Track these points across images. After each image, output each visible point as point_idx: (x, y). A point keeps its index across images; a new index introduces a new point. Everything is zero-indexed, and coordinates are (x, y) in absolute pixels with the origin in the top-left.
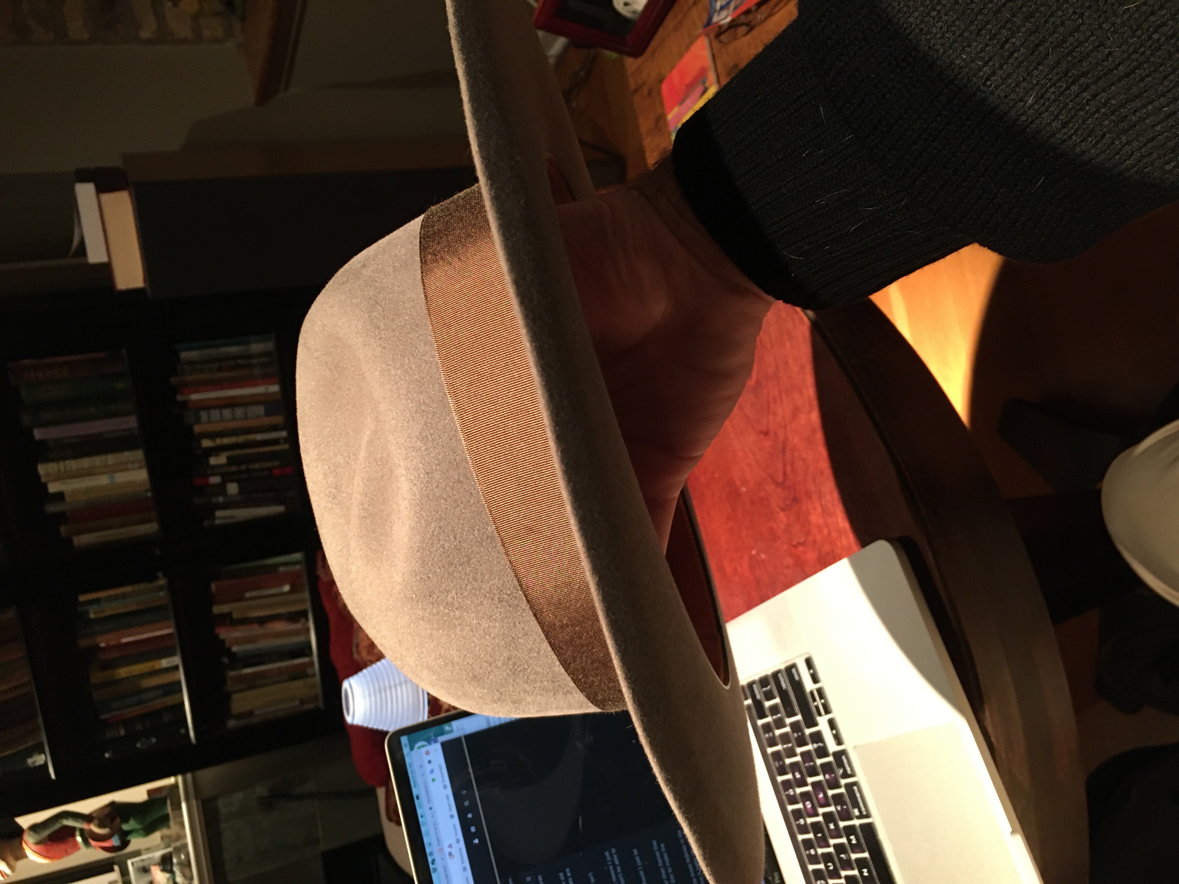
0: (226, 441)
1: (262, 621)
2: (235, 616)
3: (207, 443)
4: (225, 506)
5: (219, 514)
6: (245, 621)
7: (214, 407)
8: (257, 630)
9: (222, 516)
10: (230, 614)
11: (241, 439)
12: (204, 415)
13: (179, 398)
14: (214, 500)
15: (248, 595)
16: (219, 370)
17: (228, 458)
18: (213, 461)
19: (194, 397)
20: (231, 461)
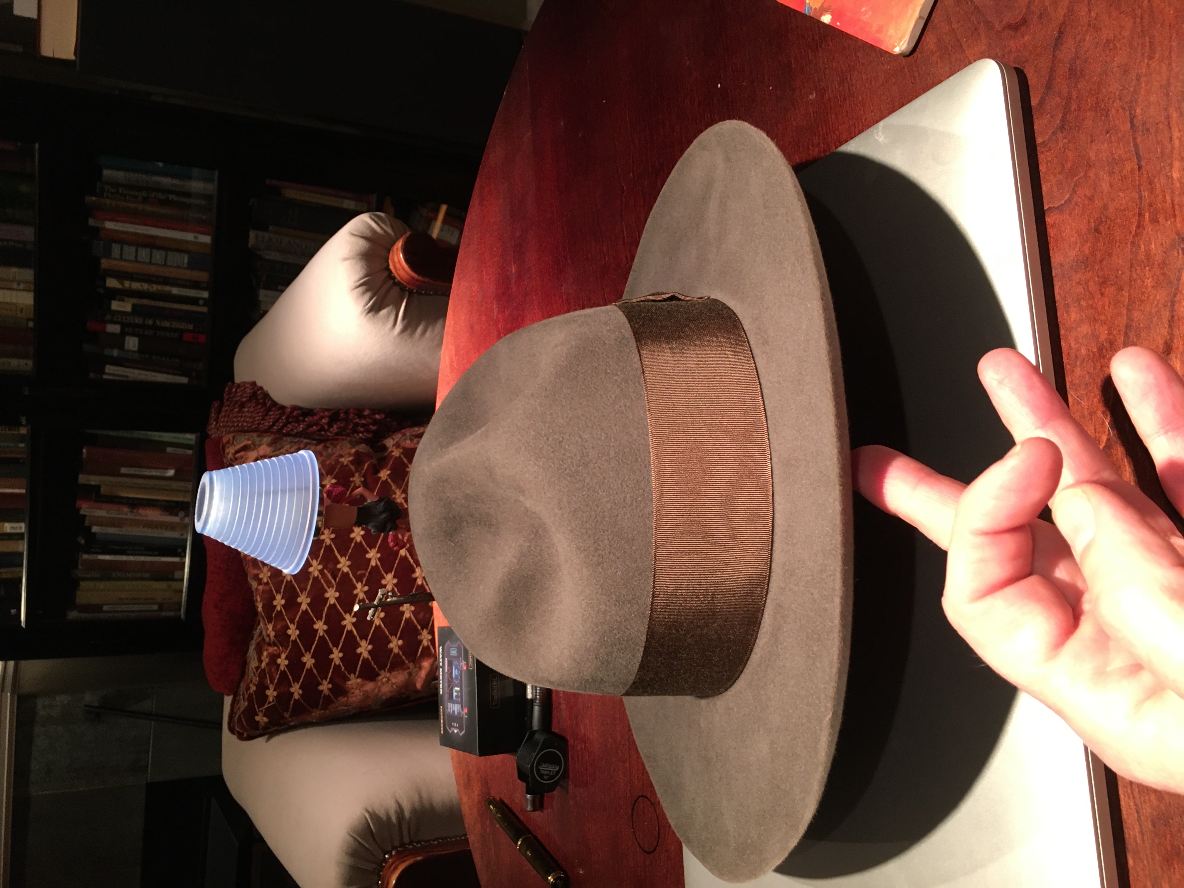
0: (136, 286)
1: (134, 504)
2: (103, 491)
3: (112, 283)
4: (117, 362)
5: (109, 369)
6: (114, 500)
7: (130, 244)
8: (125, 513)
9: (112, 371)
10: (98, 488)
11: (155, 288)
12: (116, 249)
13: (91, 222)
14: (107, 352)
15: (124, 470)
16: (145, 200)
17: (134, 306)
18: (115, 305)
19: (109, 225)
20: (136, 310)
